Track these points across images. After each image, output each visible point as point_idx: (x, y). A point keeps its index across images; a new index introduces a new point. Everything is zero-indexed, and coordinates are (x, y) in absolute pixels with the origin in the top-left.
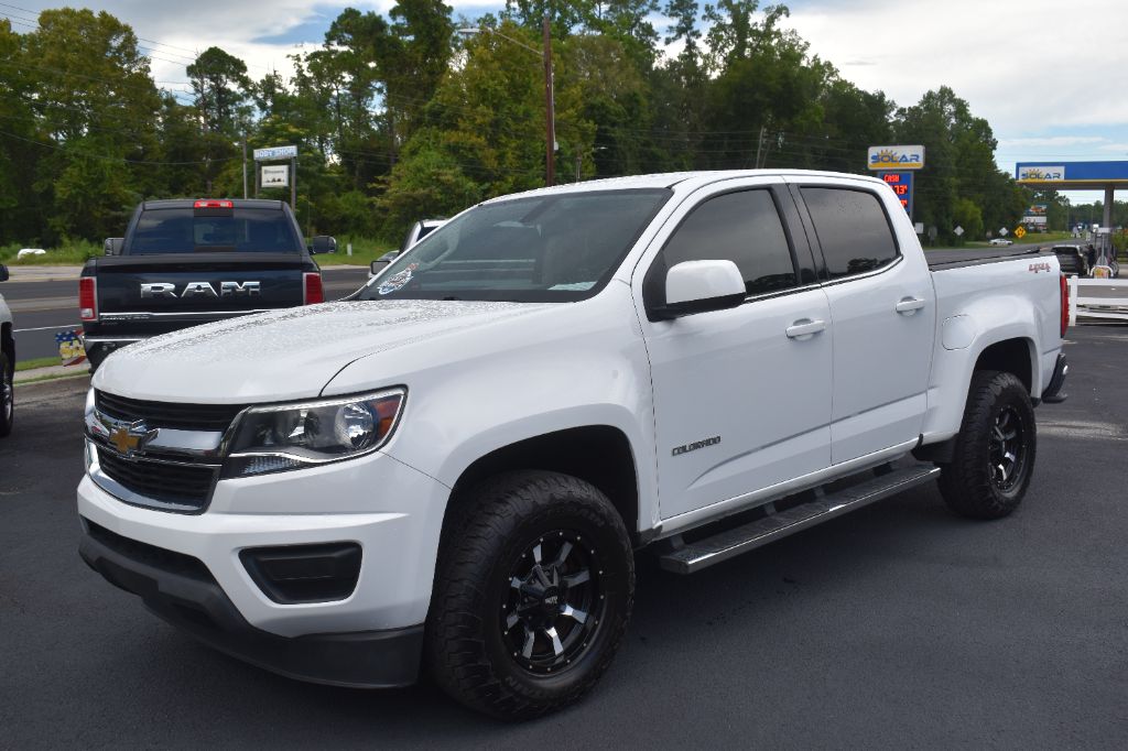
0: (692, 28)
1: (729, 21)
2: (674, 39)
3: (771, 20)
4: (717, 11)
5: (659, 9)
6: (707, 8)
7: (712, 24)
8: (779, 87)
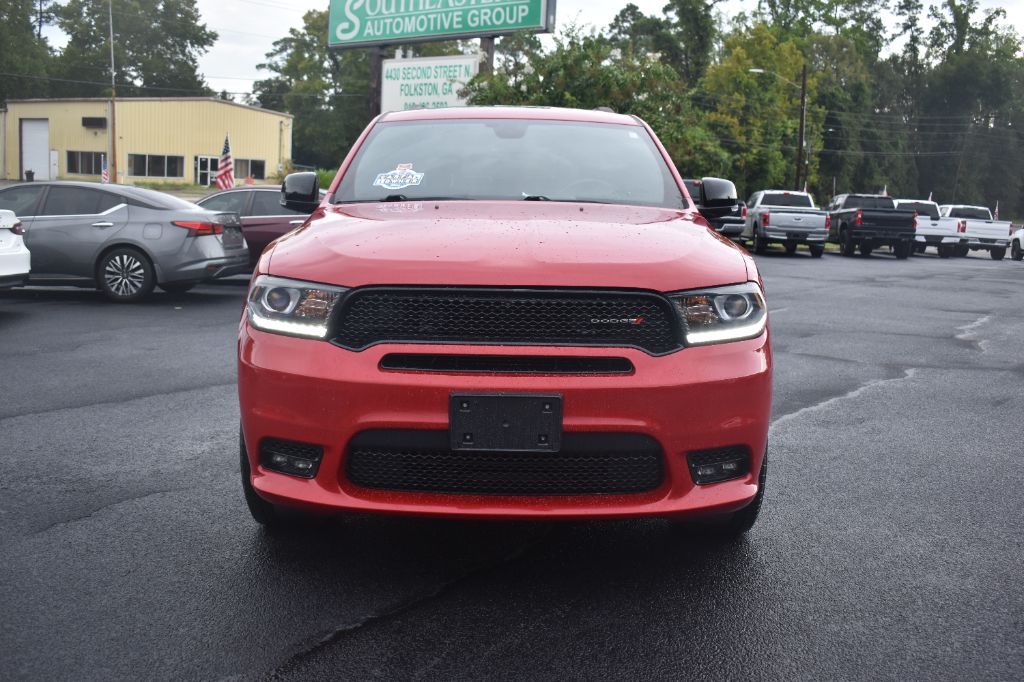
0: (915, 25)
1: (950, 19)
2: (900, 35)
3: (989, 20)
4: (940, 11)
5: (889, 8)
6: (931, 8)
7: (935, 23)
8: (989, 81)
